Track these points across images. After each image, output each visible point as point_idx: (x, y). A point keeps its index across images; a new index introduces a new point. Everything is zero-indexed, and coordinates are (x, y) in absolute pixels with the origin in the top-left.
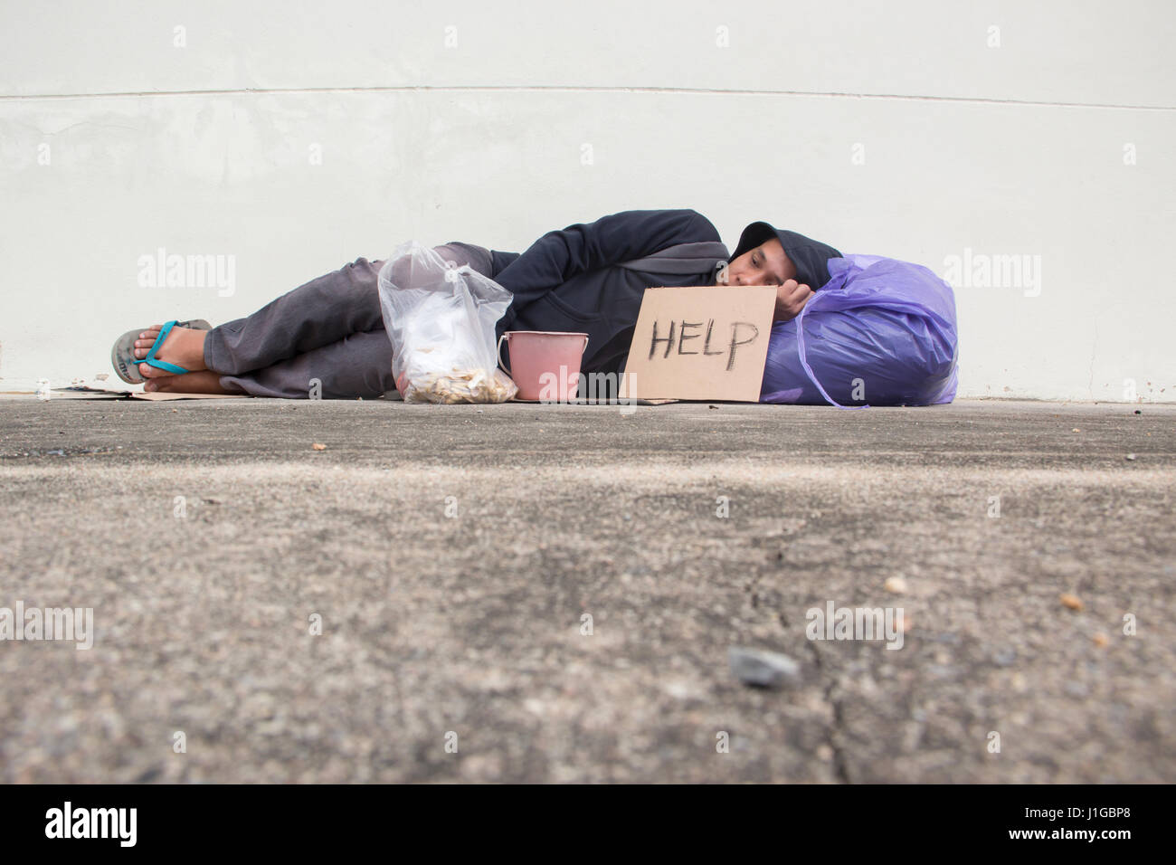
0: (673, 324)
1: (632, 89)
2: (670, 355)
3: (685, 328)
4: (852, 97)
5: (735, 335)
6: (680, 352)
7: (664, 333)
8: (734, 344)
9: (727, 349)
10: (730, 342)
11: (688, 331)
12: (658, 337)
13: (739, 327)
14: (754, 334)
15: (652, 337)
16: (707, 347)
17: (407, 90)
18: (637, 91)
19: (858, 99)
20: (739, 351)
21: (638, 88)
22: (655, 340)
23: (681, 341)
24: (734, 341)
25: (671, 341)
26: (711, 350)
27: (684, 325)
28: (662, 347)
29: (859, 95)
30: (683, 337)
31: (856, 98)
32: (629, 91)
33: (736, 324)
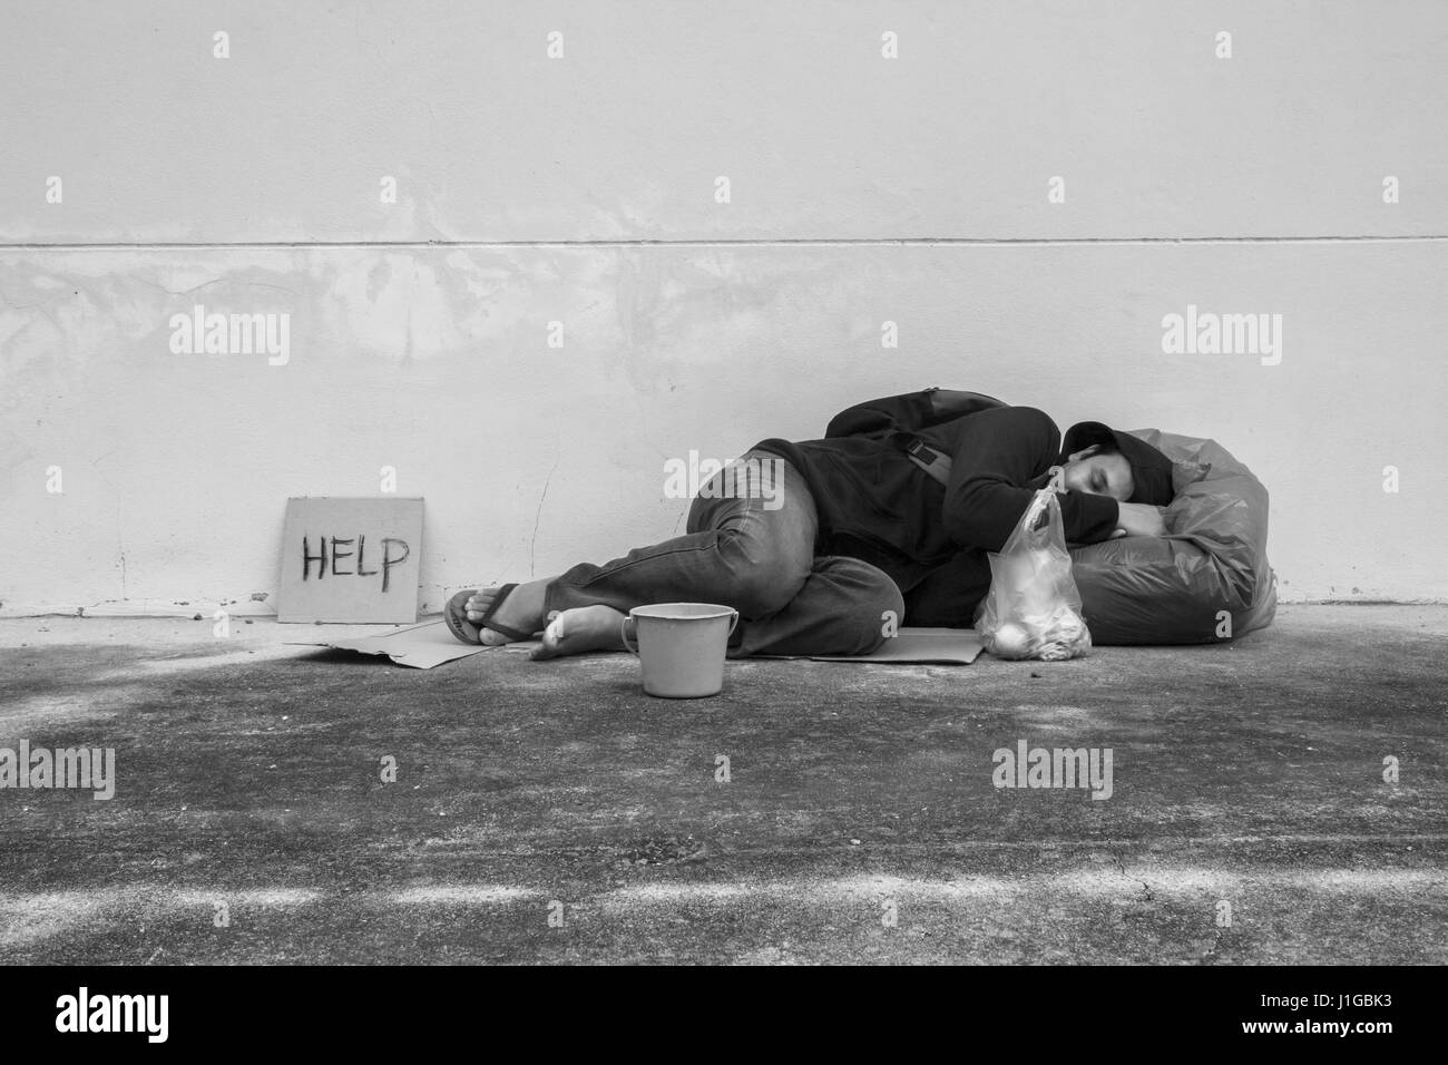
0: (323, 540)
1: (903, 241)
2: (325, 574)
3: (337, 545)
4: (1168, 243)
5: (386, 553)
6: (335, 573)
7: (315, 551)
8: (386, 563)
9: (380, 568)
10: (383, 561)
11: (341, 549)
12: (310, 555)
13: (391, 545)
14: (404, 552)
15: (302, 554)
16: (360, 566)
17: (629, 245)
18: (908, 244)
19: (1176, 244)
20: (393, 570)
21: (910, 240)
22: (307, 559)
23: (334, 561)
24: (386, 560)
25: (323, 559)
26: (365, 570)
27: (335, 542)
28: (315, 566)
29: (1176, 240)
30: (336, 556)
31: (1172, 243)
32: (900, 244)
33: (387, 541)
